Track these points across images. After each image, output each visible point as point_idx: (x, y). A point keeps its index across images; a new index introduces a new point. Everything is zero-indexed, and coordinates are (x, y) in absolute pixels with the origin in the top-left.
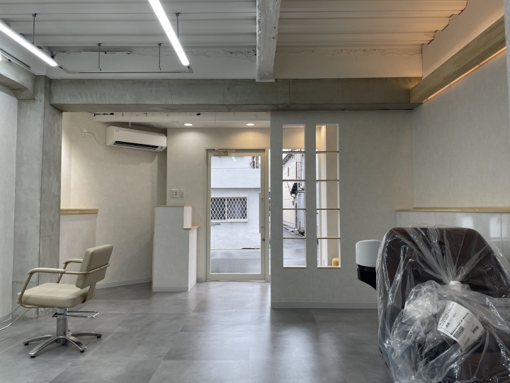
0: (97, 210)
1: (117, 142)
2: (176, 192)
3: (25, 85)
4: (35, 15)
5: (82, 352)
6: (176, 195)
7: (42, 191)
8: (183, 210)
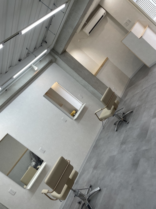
0: (107, 57)
1: (89, 33)
2: (126, 22)
3: (50, 60)
4: (27, 49)
5: (128, 123)
6: (127, 23)
7: (84, 79)
8: (132, 32)
